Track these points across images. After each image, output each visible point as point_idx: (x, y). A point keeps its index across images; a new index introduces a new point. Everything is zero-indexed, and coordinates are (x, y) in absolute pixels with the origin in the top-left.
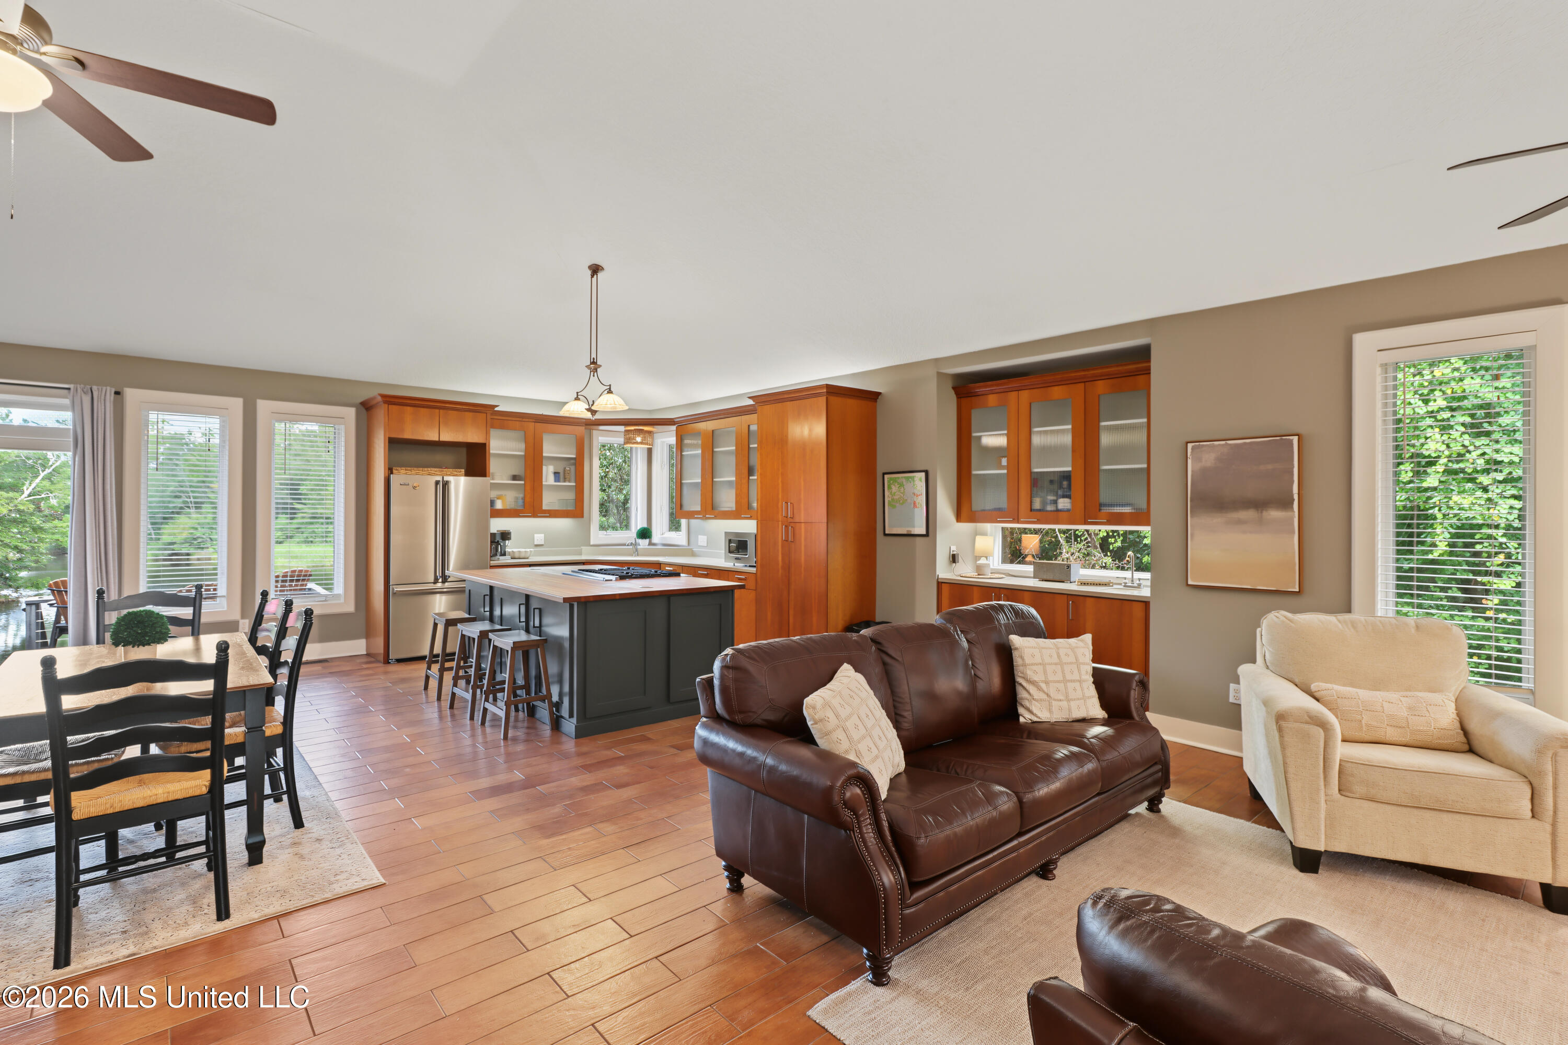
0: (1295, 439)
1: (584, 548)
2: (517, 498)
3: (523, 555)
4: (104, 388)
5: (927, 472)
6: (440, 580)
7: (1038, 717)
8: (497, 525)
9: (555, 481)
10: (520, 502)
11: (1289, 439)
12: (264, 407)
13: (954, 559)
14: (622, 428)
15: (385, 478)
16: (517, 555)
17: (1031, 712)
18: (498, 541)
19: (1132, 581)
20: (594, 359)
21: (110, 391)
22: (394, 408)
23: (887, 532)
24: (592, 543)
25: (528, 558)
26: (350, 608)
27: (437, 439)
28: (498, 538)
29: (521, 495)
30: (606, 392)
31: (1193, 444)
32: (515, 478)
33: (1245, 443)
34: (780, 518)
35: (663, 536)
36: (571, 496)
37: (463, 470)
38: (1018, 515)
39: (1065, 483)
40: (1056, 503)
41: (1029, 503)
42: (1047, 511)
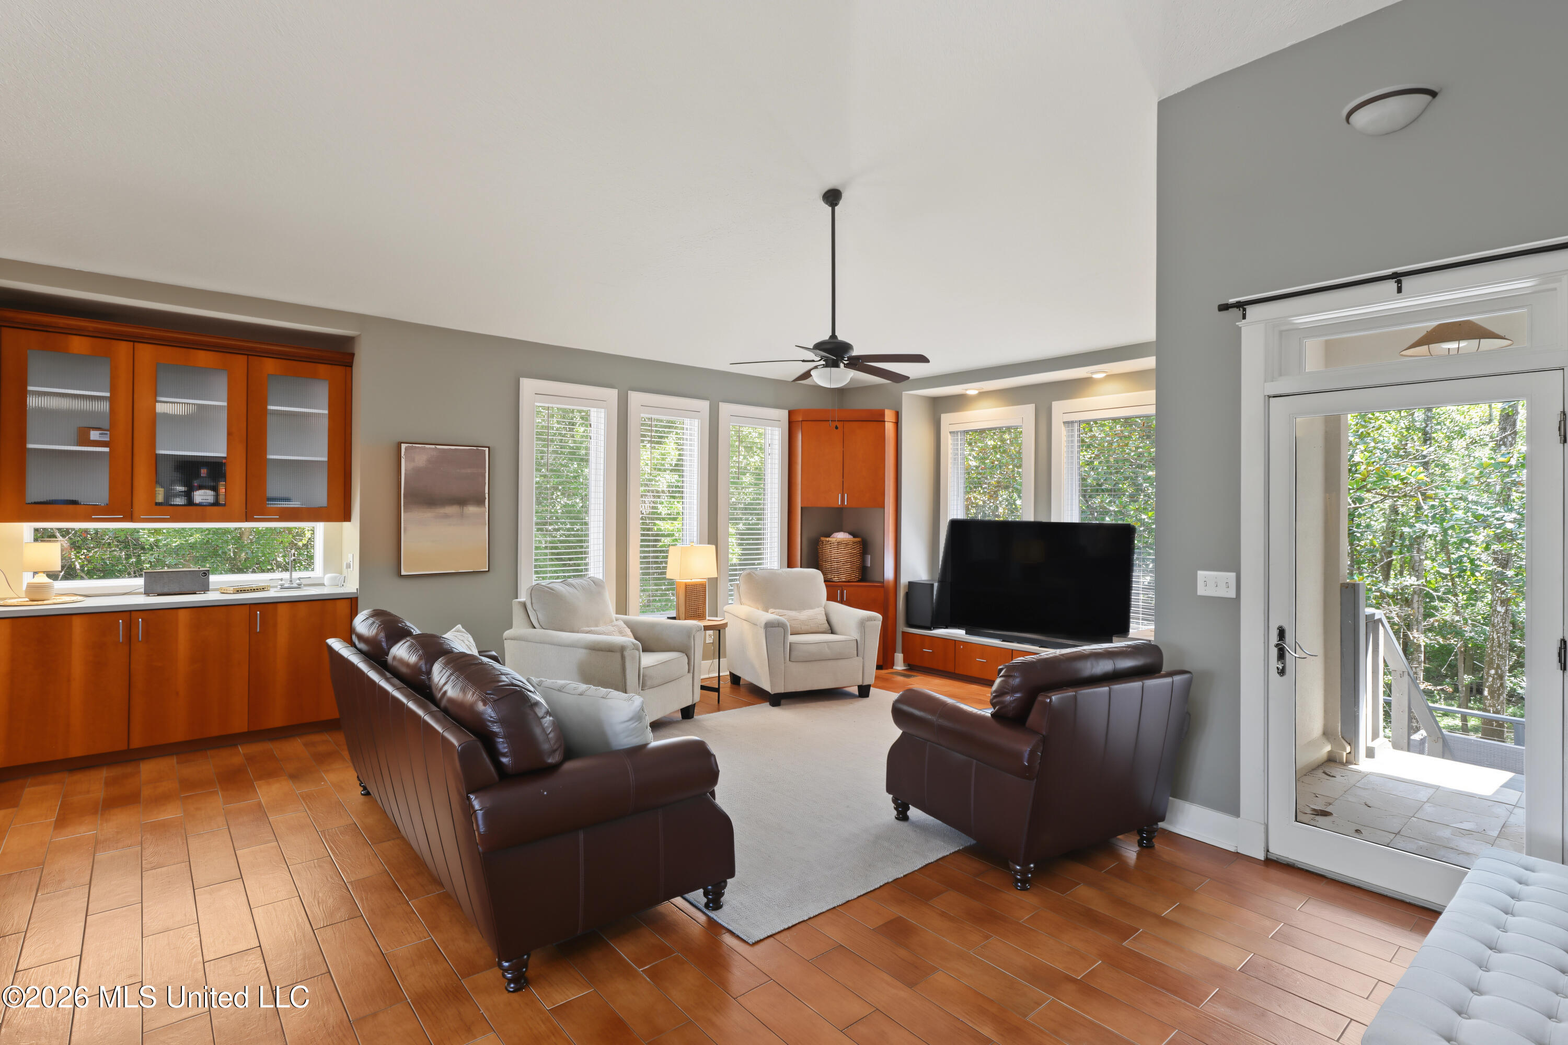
0: (487, 451)
11: (482, 450)
19: (291, 581)
31: (407, 445)
33: (450, 449)
38: (132, 511)
39: (204, 472)
40: (188, 495)
41: (153, 494)
42: (178, 505)
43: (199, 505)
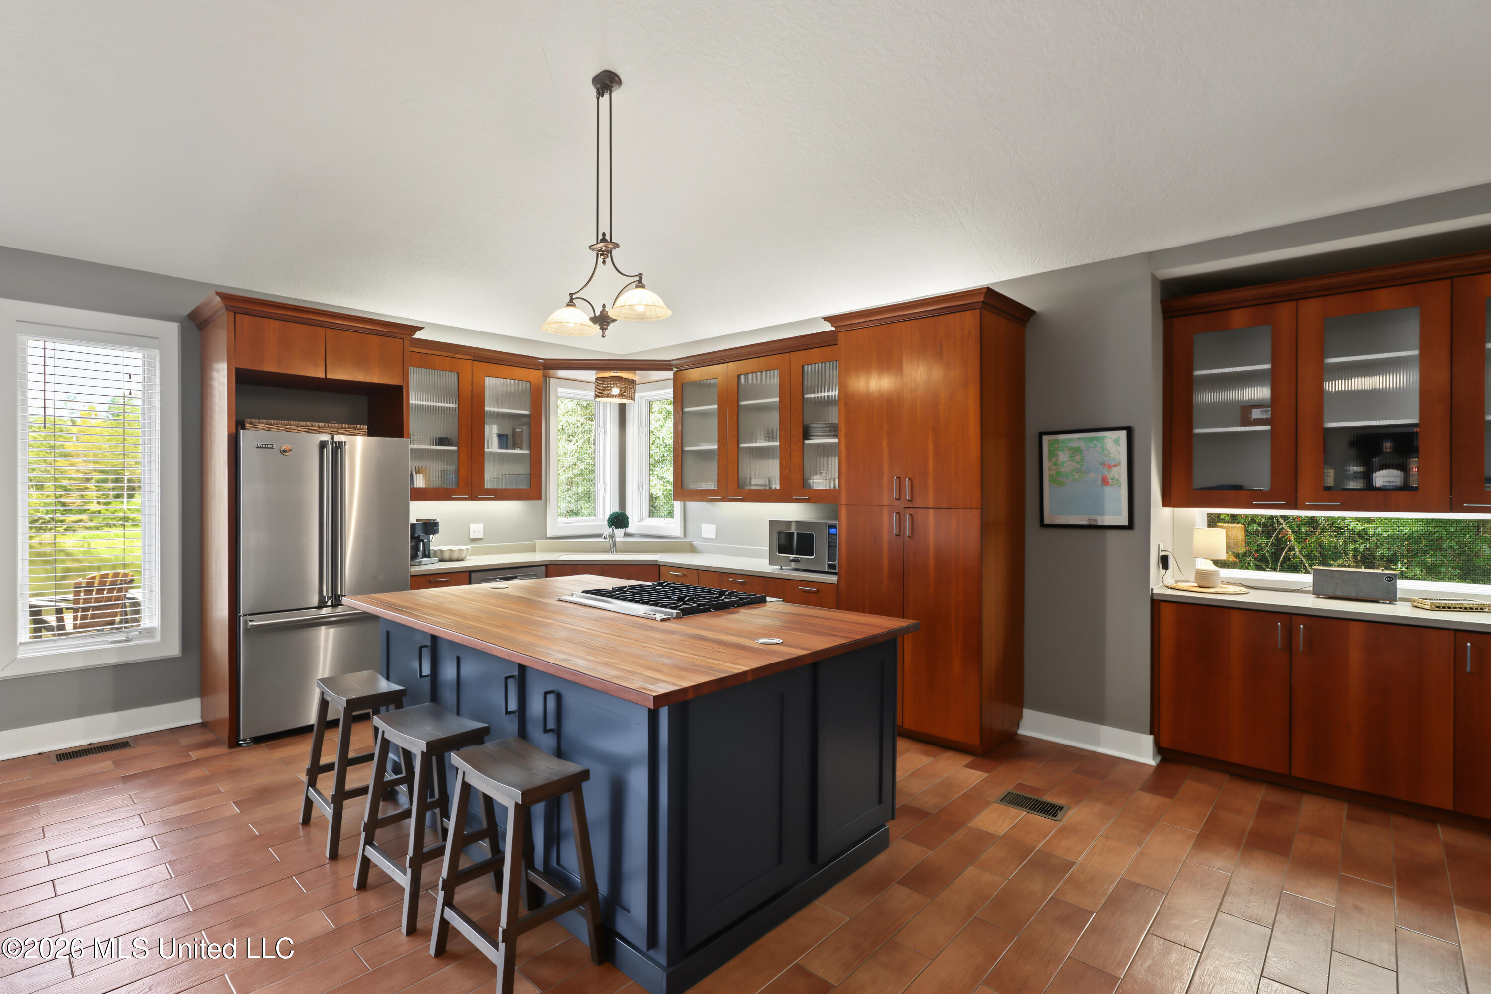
1: (539, 543)
2: (445, 473)
3: (455, 556)
5: (1128, 430)
6: (329, 603)
8: (419, 511)
9: (501, 447)
10: (452, 478)
13: (1165, 562)
15: (229, 436)
16: (447, 556)
18: (419, 536)
20: (604, 234)
22: (245, 321)
23: (1047, 522)
24: (548, 536)
25: (462, 560)
26: (174, 649)
27: (323, 376)
28: (419, 532)
29: (453, 468)
30: (634, 284)
32: (442, 441)
34: (886, 502)
35: (642, 523)
36: (523, 469)
37: (365, 426)
38: (1296, 497)
39: (1387, 446)
40: (1367, 476)
41: (1321, 476)
42: (1353, 489)
43: (1379, 489)
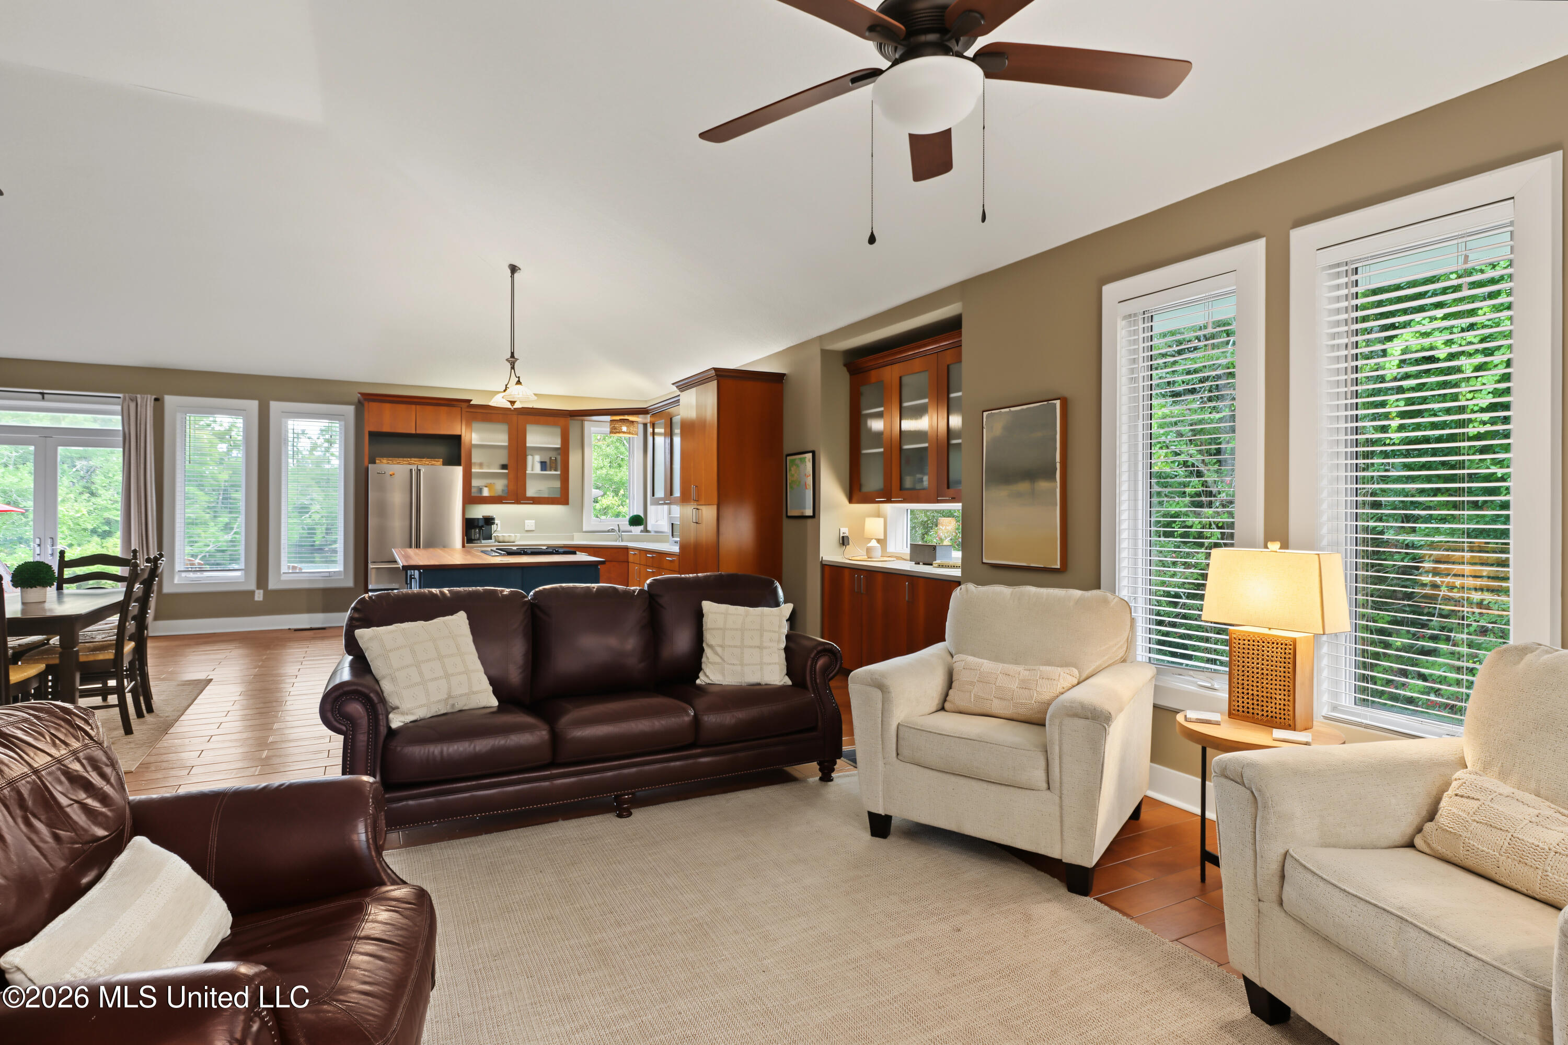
0: (1058, 402)
1: (576, 534)
2: (503, 486)
3: (506, 539)
4: (146, 396)
5: (813, 453)
7: (711, 680)
8: (480, 511)
9: (542, 470)
10: (505, 490)
11: (1054, 403)
12: (275, 406)
13: (844, 541)
14: (608, 418)
15: (365, 467)
16: (501, 539)
17: (707, 676)
18: (482, 526)
21: (150, 399)
23: (789, 514)
24: (584, 530)
26: (348, 583)
27: (414, 432)
28: (482, 523)
29: (507, 483)
31: (987, 413)
32: (504, 467)
33: (1022, 409)
36: (557, 484)
37: (441, 460)
38: (891, 495)
41: (900, 481)
42: (912, 490)
